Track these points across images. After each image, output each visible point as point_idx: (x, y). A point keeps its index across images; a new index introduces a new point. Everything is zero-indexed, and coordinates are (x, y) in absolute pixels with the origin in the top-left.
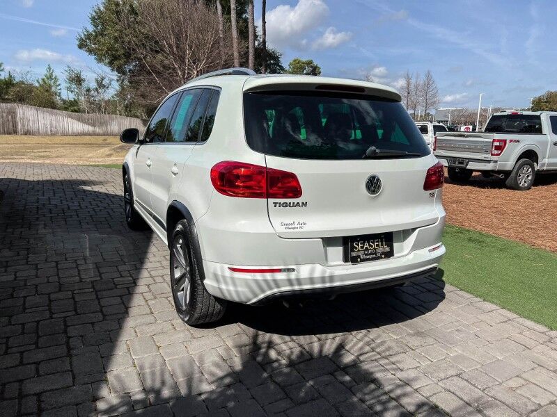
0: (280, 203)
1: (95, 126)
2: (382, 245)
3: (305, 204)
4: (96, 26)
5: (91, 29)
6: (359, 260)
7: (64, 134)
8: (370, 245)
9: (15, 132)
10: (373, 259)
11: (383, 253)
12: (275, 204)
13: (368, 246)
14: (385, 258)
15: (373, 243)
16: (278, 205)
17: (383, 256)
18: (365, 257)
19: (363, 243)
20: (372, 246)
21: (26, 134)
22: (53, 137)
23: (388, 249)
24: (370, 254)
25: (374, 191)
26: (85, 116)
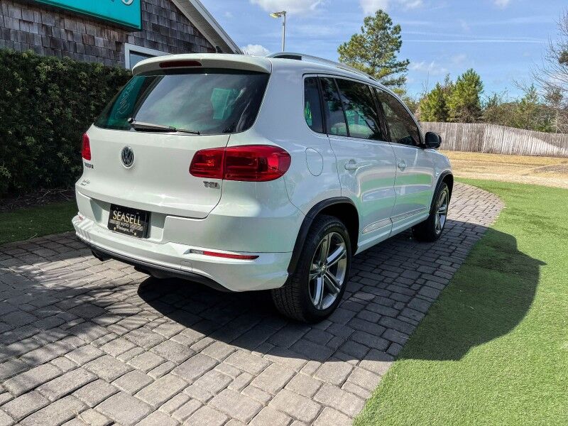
1: (561, 147)
2: (136, 222)
6: (115, 228)
7: (524, 154)
8: (126, 218)
9: (479, 150)
10: (126, 233)
11: (135, 231)
13: (124, 218)
14: (136, 236)
15: (129, 216)
17: (135, 234)
18: (121, 228)
19: (121, 214)
20: (127, 220)
21: (488, 152)
22: (515, 157)
23: (141, 229)
24: (125, 227)
25: (127, 163)
26: (553, 135)
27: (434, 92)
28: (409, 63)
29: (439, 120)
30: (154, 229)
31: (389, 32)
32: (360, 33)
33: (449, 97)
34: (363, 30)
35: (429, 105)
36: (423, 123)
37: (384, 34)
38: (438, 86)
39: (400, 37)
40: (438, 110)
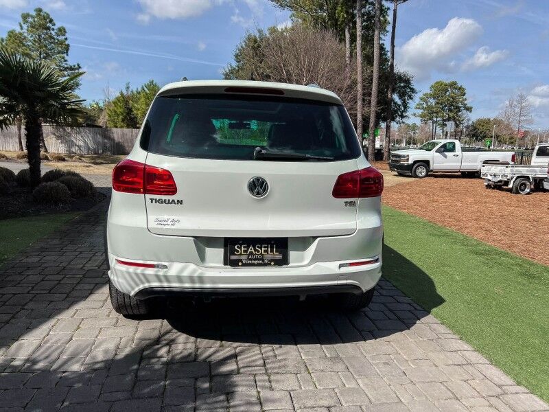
0: (156, 200)
2: (272, 251)
3: (180, 202)
4: (238, 61)
5: (234, 64)
6: (240, 264)
8: (255, 250)
10: (259, 265)
11: (272, 260)
12: (152, 200)
13: (253, 250)
14: (274, 265)
15: (260, 248)
16: (154, 201)
17: (273, 263)
18: (249, 262)
20: (258, 251)
23: (280, 257)
24: (255, 259)
25: (258, 193)
27: (118, 99)
28: (80, 67)
29: (128, 126)
30: (293, 255)
31: (53, 33)
32: (18, 30)
33: (135, 105)
34: (21, 26)
35: (115, 112)
36: (114, 130)
37: (47, 33)
38: (121, 93)
39: (66, 39)
40: (125, 117)
